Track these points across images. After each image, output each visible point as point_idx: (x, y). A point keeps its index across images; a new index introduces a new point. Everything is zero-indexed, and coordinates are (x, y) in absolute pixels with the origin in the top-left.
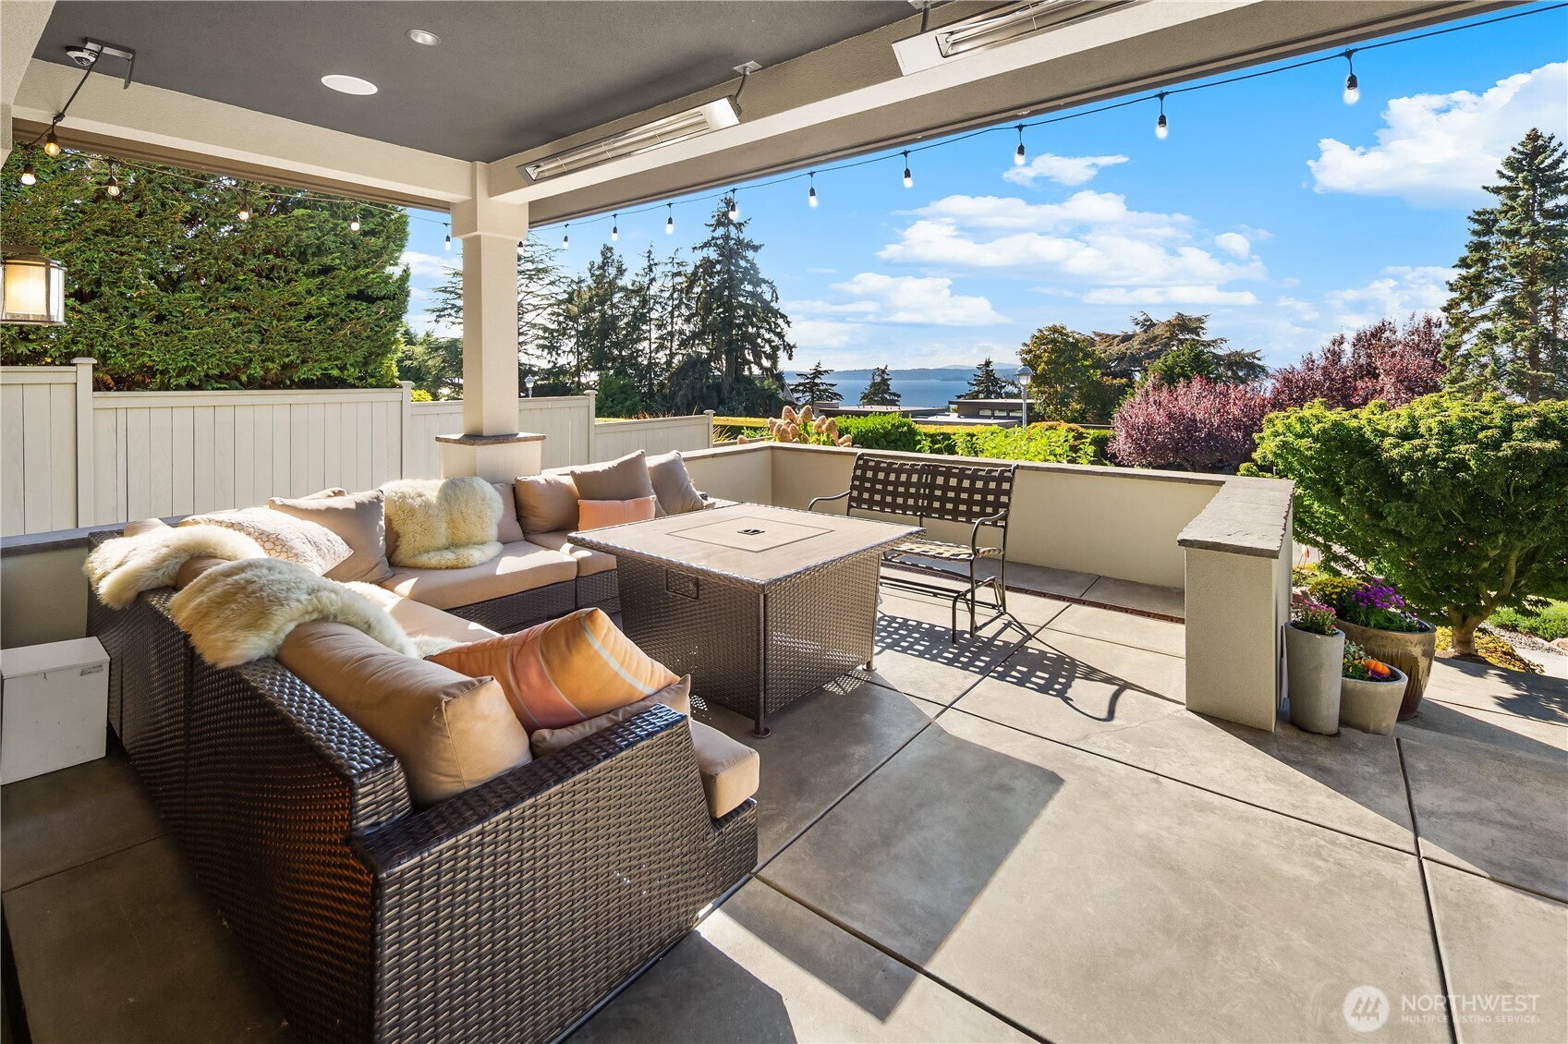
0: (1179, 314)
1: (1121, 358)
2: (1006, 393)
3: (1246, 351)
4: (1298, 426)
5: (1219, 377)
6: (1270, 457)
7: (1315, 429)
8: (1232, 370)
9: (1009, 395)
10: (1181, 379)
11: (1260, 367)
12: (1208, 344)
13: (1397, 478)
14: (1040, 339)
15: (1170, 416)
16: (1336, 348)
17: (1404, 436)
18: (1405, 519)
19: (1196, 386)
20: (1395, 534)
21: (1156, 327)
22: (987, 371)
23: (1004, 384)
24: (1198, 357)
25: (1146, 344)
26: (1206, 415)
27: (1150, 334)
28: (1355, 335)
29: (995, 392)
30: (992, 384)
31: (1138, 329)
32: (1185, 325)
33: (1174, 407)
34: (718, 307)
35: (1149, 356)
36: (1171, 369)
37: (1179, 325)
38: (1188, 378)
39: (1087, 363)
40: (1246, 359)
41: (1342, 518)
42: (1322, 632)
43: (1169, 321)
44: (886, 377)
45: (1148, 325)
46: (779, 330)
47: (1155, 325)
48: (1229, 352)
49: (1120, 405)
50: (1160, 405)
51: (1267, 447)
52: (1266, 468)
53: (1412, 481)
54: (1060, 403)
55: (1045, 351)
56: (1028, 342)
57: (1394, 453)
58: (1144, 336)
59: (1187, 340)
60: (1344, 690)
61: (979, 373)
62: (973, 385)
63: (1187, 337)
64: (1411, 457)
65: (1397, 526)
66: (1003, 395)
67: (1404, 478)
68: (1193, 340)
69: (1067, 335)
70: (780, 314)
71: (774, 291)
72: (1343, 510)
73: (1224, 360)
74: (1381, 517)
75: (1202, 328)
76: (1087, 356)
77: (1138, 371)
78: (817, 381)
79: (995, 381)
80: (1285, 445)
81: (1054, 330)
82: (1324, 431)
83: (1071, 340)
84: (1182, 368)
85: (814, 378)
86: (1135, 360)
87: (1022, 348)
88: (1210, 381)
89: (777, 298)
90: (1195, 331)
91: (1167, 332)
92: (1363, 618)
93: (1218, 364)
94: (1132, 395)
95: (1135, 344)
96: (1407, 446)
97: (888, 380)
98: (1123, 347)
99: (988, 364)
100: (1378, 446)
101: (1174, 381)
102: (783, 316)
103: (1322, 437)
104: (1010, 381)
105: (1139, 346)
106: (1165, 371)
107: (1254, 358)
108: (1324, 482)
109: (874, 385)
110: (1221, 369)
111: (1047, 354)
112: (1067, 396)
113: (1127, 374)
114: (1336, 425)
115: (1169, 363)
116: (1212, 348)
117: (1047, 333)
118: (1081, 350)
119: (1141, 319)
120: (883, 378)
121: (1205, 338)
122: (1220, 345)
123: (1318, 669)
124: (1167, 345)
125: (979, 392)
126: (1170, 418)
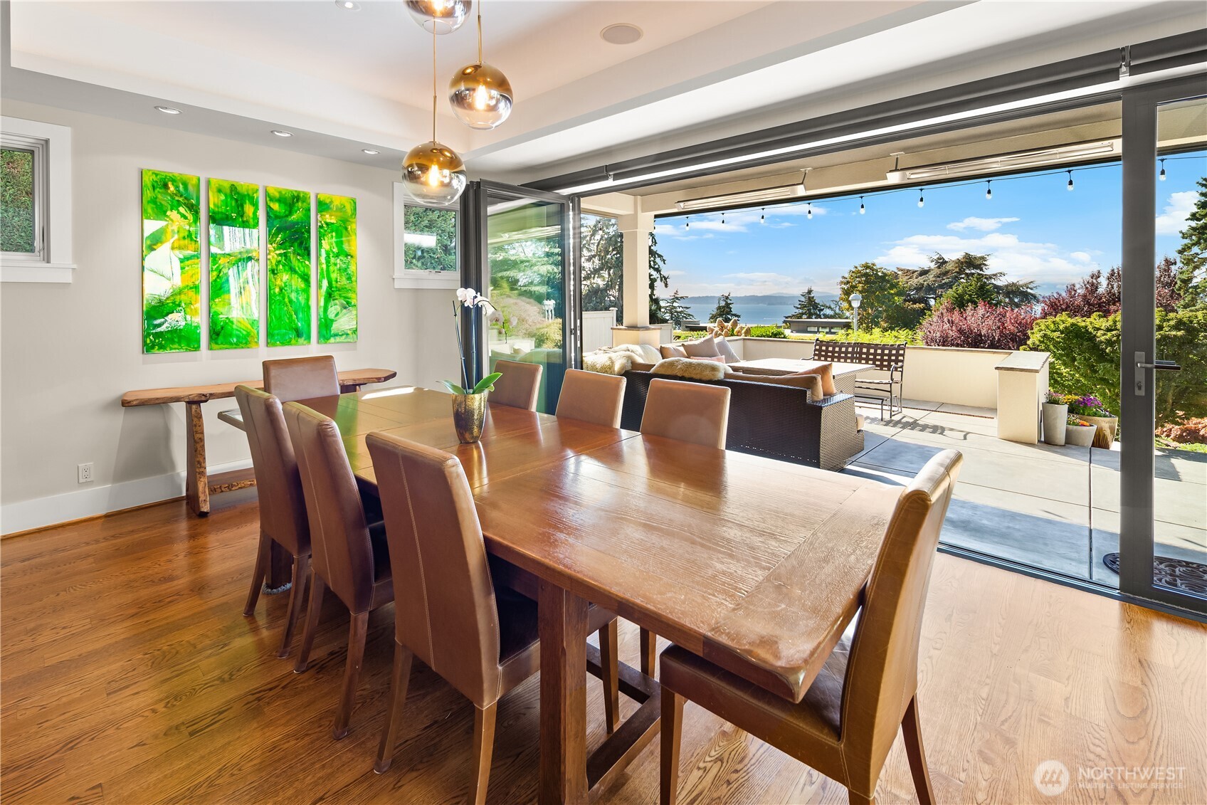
0: (967, 254)
1: (919, 288)
2: (824, 315)
3: (1021, 283)
4: (1052, 326)
5: (999, 303)
6: (1037, 343)
7: (1061, 327)
8: (1009, 298)
9: (826, 316)
10: (970, 304)
11: (1032, 295)
12: (990, 277)
13: (1104, 350)
14: (857, 274)
15: (960, 331)
16: (1094, 281)
17: (1109, 330)
18: (1108, 372)
19: (981, 310)
20: (1104, 381)
21: (948, 264)
22: (809, 297)
23: (822, 308)
24: (983, 287)
25: (939, 277)
26: (990, 331)
27: (943, 269)
28: (1109, 271)
29: (815, 314)
30: (813, 308)
31: (933, 265)
32: (971, 262)
33: (964, 325)
34: (613, 250)
35: (941, 286)
36: (961, 296)
37: (966, 262)
38: (975, 303)
39: (892, 292)
40: (1021, 289)
41: (1077, 375)
42: (1058, 404)
43: (958, 259)
44: (729, 302)
45: (941, 262)
46: (657, 266)
47: (946, 262)
48: (1006, 283)
49: (921, 324)
50: (953, 323)
51: (1035, 338)
52: (1035, 349)
53: (1111, 352)
54: (871, 322)
55: (860, 282)
56: (847, 275)
57: (1103, 338)
58: (938, 271)
59: (973, 274)
60: (1067, 430)
61: (803, 299)
62: (798, 308)
63: (973, 271)
64: (1111, 340)
65: (1104, 375)
66: (822, 317)
67: (1107, 351)
68: (979, 274)
69: (877, 271)
70: (658, 254)
71: (653, 238)
72: (1077, 369)
73: (1002, 290)
74: (1096, 372)
75: (985, 265)
76: (893, 286)
77: (932, 298)
78: (675, 304)
79: (815, 306)
80: (1045, 336)
81: (867, 267)
82: (1066, 328)
83: (880, 274)
84: (970, 295)
85: (673, 302)
86: (930, 289)
87: (841, 279)
88: (992, 305)
89: (656, 243)
90: (979, 267)
91: (956, 267)
92: (1081, 411)
93: (998, 293)
94: (930, 316)
95: (931, 277)
96: (1109, 334)
97: (730, 304)
98: (921, 280)
99: (810, 292)
100: (1095, 335)
101: (964, 306)
102: (660, 256)
103: (1066, 331)
104: (828, 305)
105: (934, 279)
106: (956, 298)
107: (1027, 288)
108: (1067, 355)
109: (719, 308)
110: (1001, 297)
111: (861, 285)
112: (877, 317)
113: (924, 300)
114: (1073, 325)
115: (960, 291)
116: (993, 280)
117: (860, 269)
118: (888, 281)
119: (936, 258)
120: (727, 302)
121: (987, 272)
122: (1000, 278)
123: (1055, 419)
124: (956, 278)
125: (803, 314)
126: (961, 333)
